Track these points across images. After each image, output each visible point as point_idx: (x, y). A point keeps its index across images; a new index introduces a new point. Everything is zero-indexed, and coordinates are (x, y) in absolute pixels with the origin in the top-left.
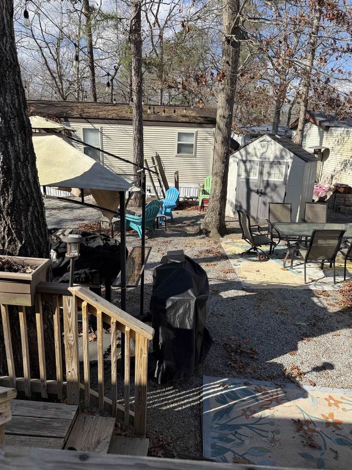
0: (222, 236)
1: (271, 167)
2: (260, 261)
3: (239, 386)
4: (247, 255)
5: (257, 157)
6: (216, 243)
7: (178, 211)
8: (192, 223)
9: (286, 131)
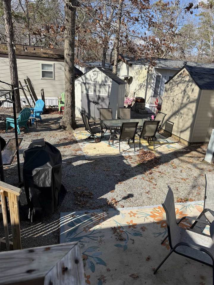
0: (74, 129)
1: (100, 87)
2: (96, 142)
3: (82, 215)
4: (89, 139)
5: (92, 81)
6: (70, 134)
7: (45, 115)
8: (55, 122)
9: (110, 66)
